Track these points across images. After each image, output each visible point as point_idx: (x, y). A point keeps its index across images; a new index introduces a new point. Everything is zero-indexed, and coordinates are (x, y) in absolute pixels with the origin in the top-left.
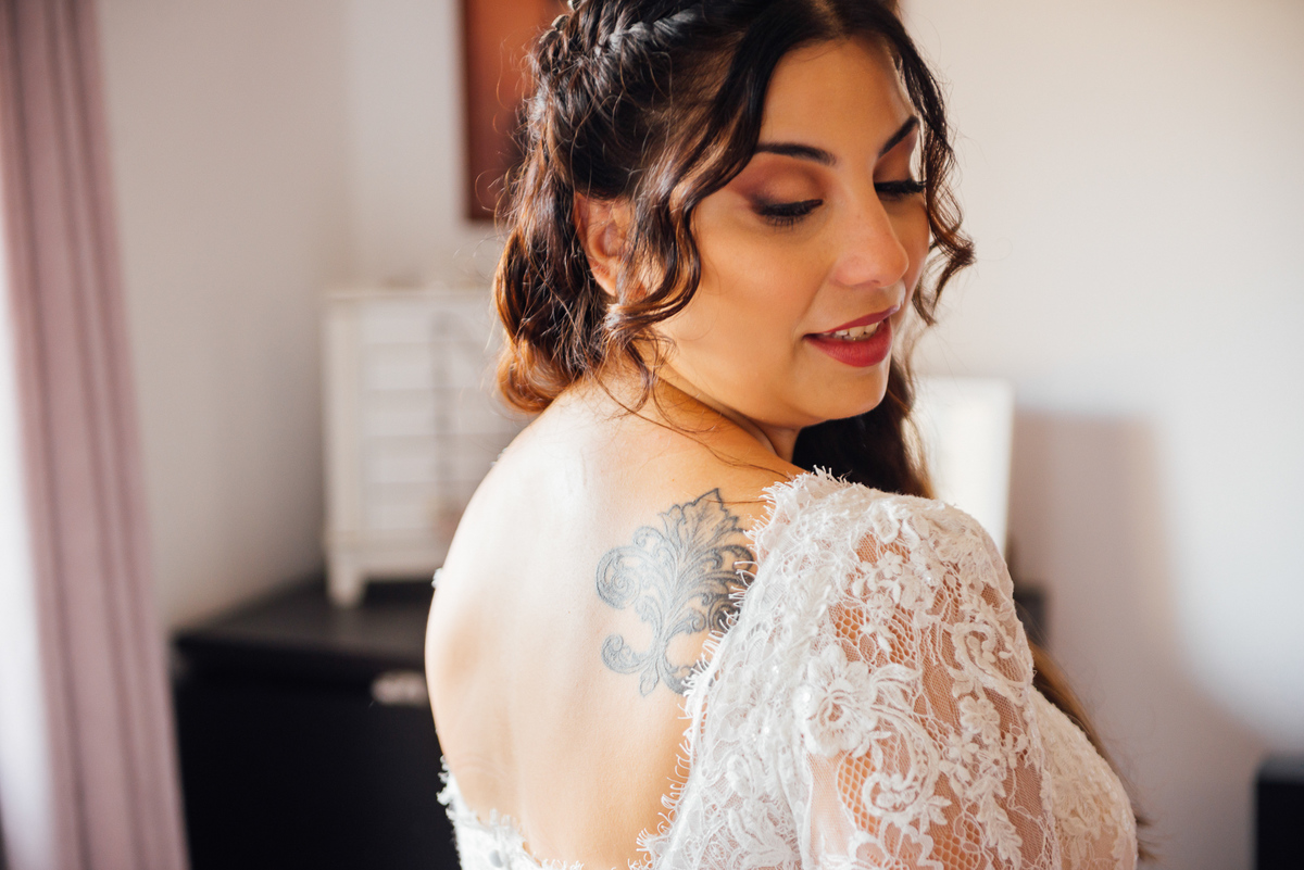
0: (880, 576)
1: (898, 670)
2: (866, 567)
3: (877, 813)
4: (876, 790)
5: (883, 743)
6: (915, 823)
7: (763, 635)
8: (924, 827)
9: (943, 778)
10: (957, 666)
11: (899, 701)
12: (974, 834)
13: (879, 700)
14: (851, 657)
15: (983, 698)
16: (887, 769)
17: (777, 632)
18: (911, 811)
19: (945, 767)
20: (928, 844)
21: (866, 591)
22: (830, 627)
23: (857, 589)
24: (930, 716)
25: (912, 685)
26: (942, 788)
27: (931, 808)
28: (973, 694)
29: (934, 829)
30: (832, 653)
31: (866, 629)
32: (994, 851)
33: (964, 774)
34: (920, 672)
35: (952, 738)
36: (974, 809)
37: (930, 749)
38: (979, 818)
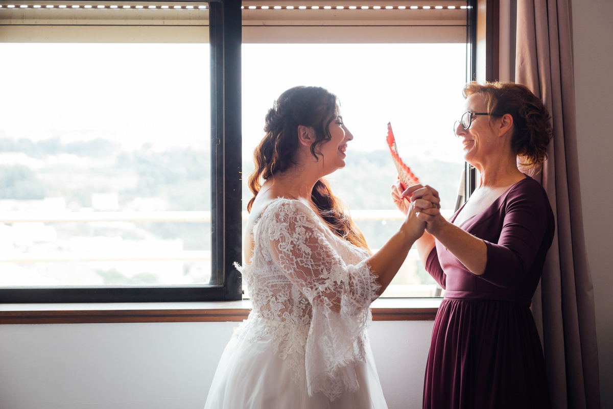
0: (284, 208)
1: (284, 224)
2: (282, 207)
3: (281, 250)
4: (281, 246)
5: (281, 237)
6: (288, 250)
7: (265, 218)
8: (289, 251)
9: (292, 242)
10: (297, 222)
11: (284, 229)
12: (299, 250)
13: (281, 229)
14: (277, 222)
15: (302, 227)
16: (282, 242)
17: (267, 217)
18: (287, 248)
19: (292, 239)
20: (291, 254)
21: (281, 210)
22: (275, 216)
23: (279, 210)
24: (290, 231)
25: (287, 226)
26: (292, 243)
27: (290, 247)
28: (300, 227)
29: (291, 251)
30: (275, 221)
31: (280, 217)
32: (305, 252)
33: (296, 240)
34: (289, 224)
35: (294, 234)
36: (299, 246)
37: (290, 237)
38: (300, 247)
